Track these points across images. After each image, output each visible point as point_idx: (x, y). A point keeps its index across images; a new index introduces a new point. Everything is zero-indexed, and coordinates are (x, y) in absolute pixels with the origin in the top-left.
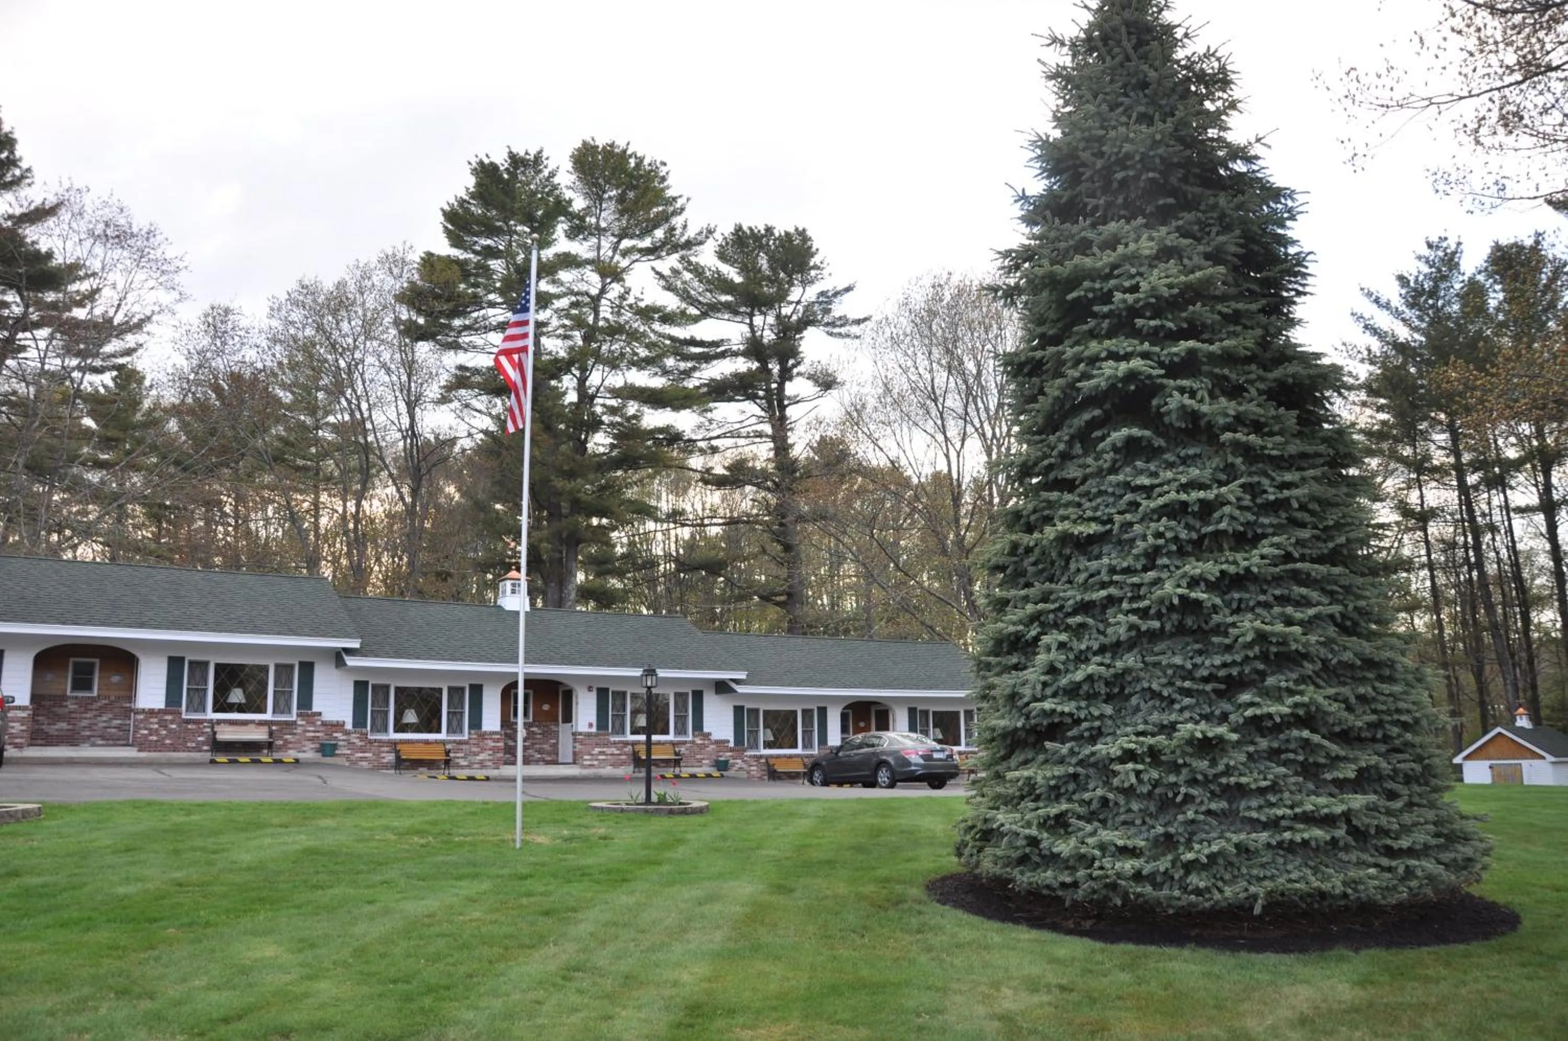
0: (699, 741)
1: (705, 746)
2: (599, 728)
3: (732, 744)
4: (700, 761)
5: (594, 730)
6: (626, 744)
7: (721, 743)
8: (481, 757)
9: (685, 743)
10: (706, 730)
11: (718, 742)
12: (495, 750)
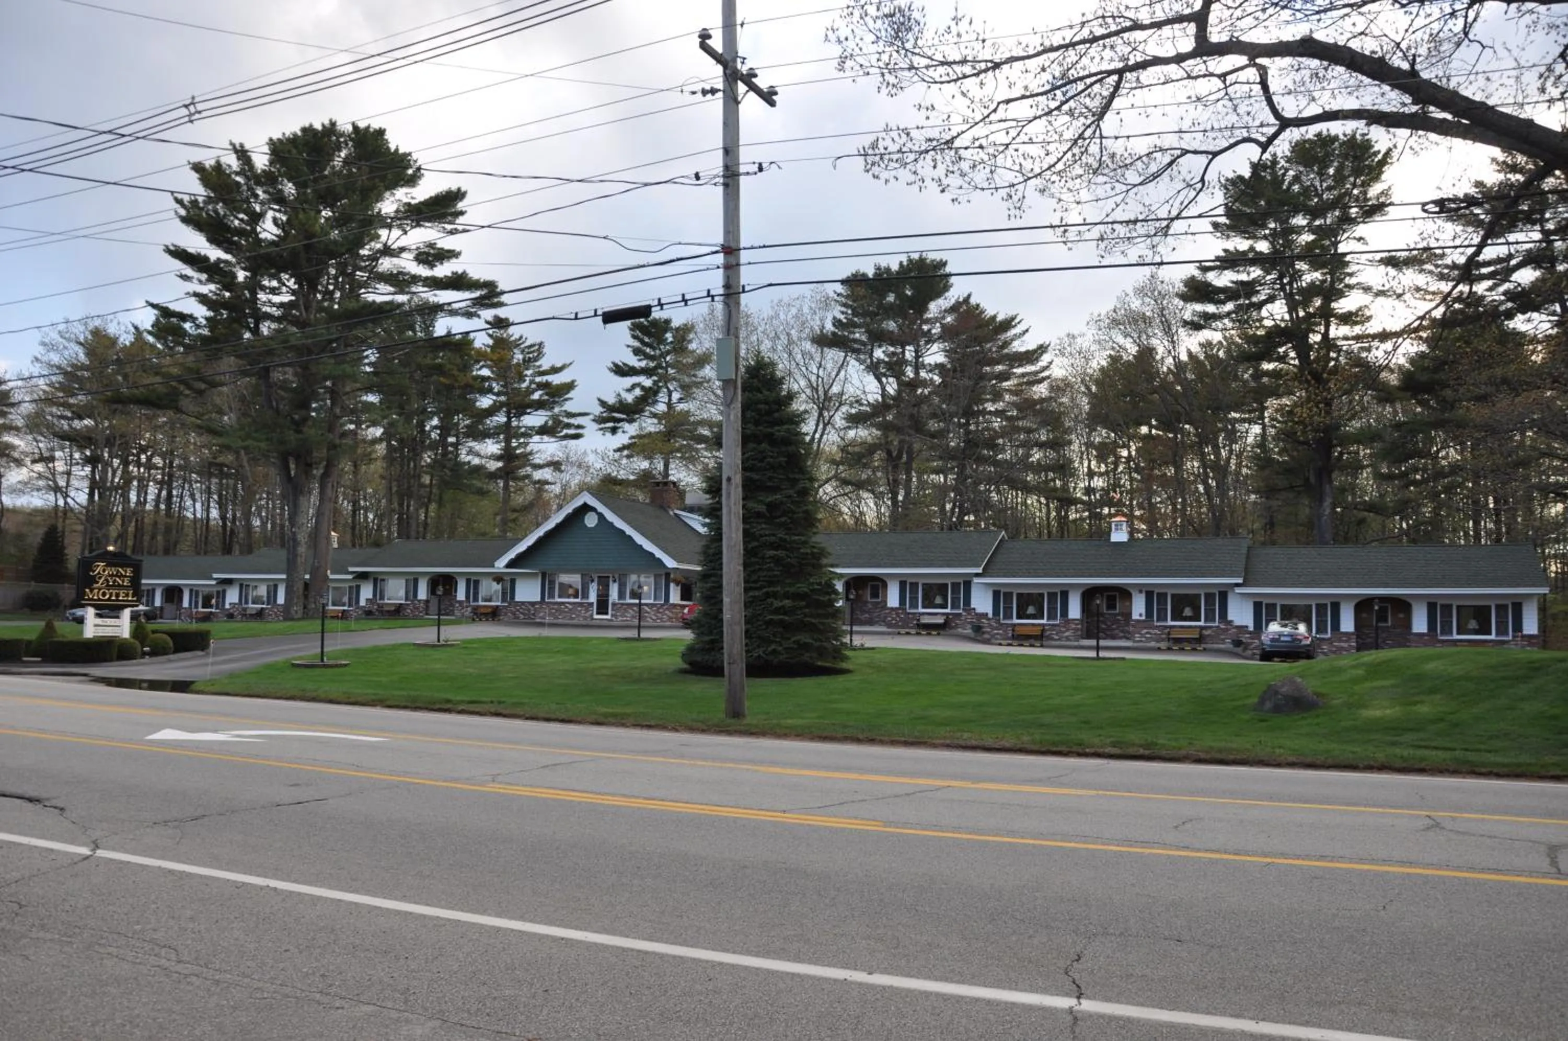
0: (1222, 626)
1: (1227, 630)
2: (1147, 616)
3: (1251, 629)
4: (1223, 640)
5: (1144, 618)
6: (1166, 627)
7: (1242, 629)
8: (1067, 634)
9: (1210, 627)
10: (1230, 618)
11: (1237, 627)
12: (1076, 630)
